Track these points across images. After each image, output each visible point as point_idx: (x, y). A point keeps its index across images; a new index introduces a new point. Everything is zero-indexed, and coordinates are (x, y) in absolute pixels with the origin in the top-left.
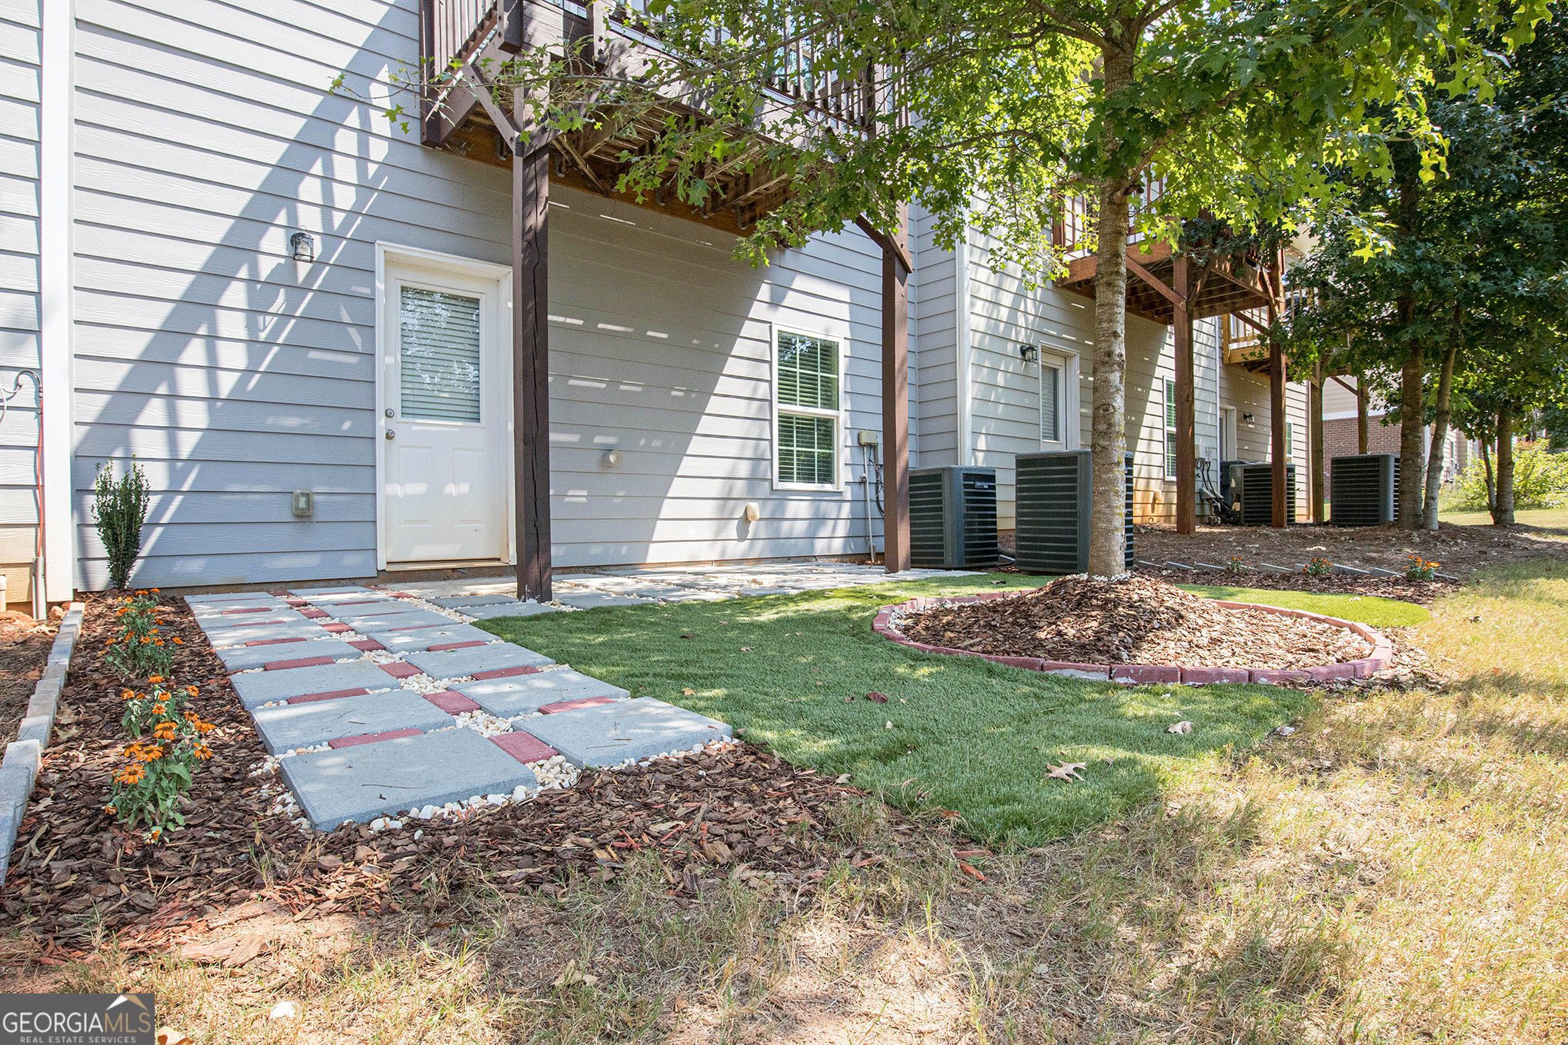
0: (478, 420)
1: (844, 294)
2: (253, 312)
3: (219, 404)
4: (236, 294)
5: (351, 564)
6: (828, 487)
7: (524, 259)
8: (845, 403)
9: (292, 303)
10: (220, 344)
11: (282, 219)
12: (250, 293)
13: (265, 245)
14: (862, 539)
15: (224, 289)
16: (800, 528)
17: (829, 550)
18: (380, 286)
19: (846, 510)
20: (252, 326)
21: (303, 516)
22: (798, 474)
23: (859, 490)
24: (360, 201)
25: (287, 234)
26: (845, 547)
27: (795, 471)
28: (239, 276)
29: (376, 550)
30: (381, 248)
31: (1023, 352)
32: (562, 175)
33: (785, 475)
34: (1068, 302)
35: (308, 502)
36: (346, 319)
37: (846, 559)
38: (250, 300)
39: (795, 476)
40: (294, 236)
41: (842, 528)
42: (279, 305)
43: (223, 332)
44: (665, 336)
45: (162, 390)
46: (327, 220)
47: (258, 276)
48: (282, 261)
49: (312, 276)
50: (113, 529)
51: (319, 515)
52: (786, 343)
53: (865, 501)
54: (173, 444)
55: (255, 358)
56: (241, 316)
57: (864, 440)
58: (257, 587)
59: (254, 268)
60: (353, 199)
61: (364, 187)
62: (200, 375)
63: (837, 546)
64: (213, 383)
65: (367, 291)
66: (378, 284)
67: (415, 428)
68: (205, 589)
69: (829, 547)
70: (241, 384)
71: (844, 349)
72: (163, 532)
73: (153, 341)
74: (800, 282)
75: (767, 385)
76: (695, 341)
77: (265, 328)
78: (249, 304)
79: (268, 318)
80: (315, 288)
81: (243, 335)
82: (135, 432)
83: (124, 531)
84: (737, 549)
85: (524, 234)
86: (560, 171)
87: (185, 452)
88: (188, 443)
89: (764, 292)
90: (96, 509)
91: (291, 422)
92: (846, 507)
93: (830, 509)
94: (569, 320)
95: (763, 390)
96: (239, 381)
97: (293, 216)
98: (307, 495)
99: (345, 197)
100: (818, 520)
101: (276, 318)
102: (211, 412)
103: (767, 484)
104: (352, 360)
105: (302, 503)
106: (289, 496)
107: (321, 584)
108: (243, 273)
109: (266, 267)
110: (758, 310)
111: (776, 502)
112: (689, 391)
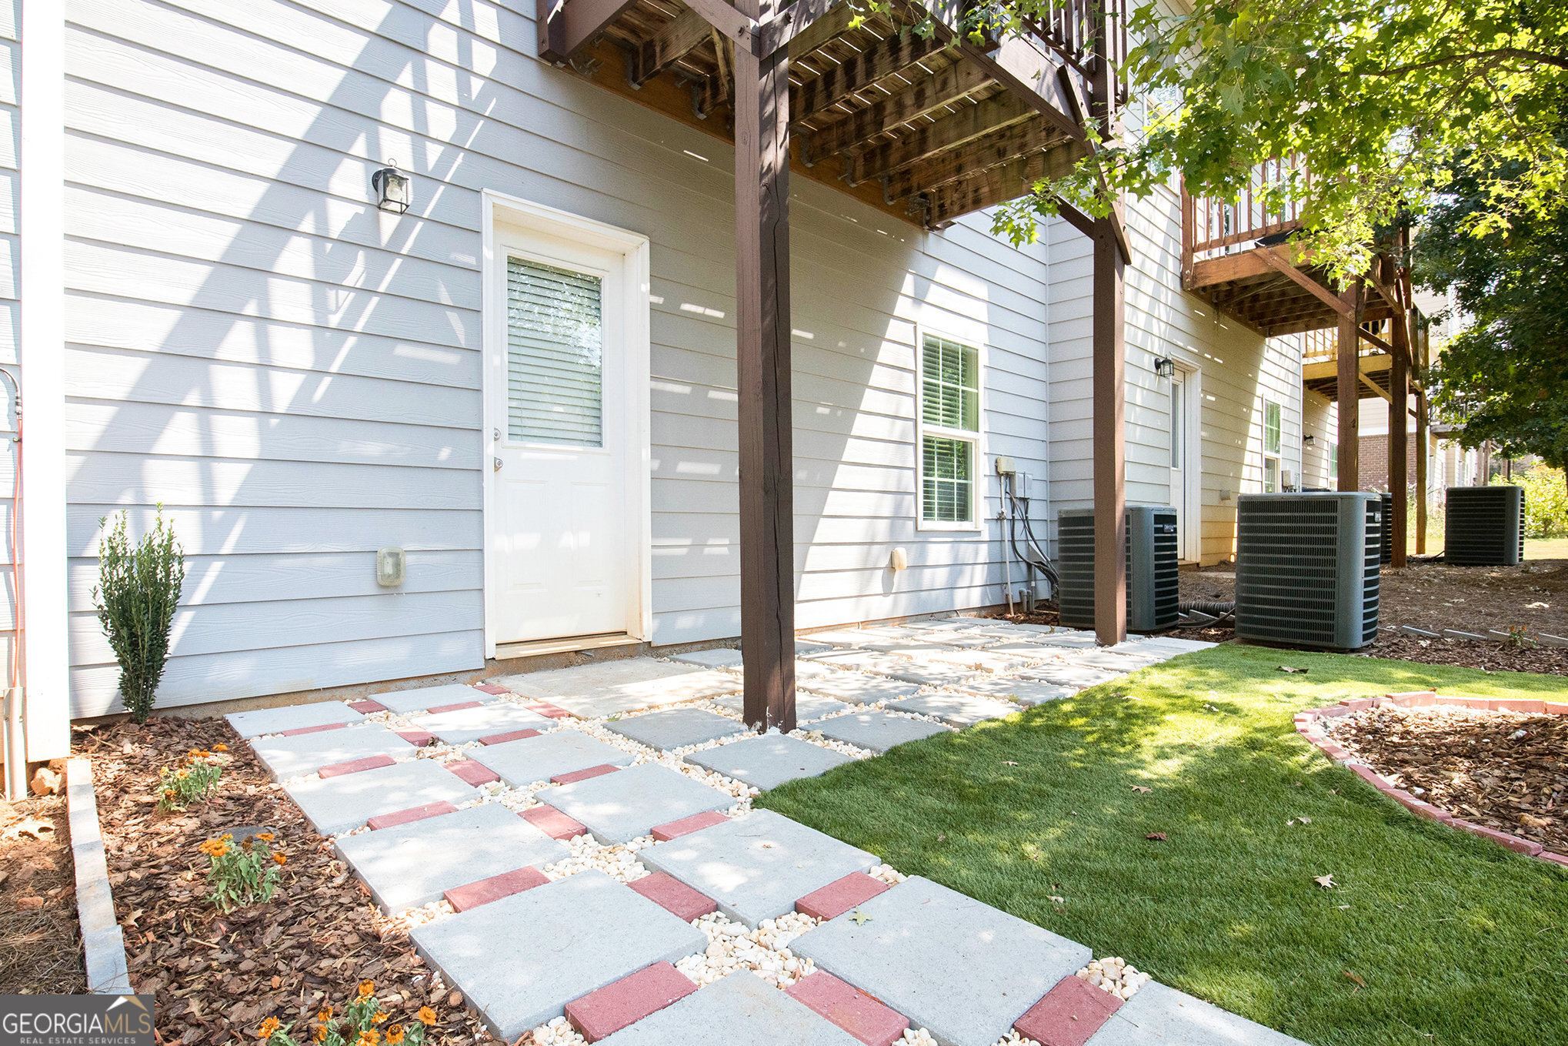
0: (600, 443)
1: (981, 290)
2: (322, 283)
3: (274, 421)
4: (297, 257)
5: (453, 653)
6: (965, 526)
7: (762, 213)
8: (984, 425)
9: (374, 273)
10: (275, 330)
11: (359, 148)
12: (317, 253)
13: (336, 186)
14: (998, 587)
15: (282, 247)
16: (941, 577)
17: (968, 603)
18: (488, 253)
19: (983, 553)
20: (319, 305)
21: (390, 586)
22: (940, 509)
23: (995, 526)
24: (462, 130)
25: (367, 171)
26: (984, 596)
27: (936, 506)
28: (303, 228)
29: (483, 630)
30: (490, 199)
31: (1158, 365)
32: (702, 116)
33: (928, 511)
34: (1192, 308)
35: (397, 566)
36: (445, 299)
37: (984, 613)
38: (317, 266)
39: (936, 512)
40: (377, 175)
41: (980, 575)
42: (356, 276)
43: (279, 312)
44: (810, 336)
45: (193, 399)
46: (419, 155)
47: (327, 230)
48: (361, 210)
49: (400, 234)
50: (130, 628)
51: (410, 583)
52: (931, 349)
53: (1002, 541)
54: (207, 483)
55: (323, 353)
56: (305, 288)
57: (1003, 469)
58: (328, 694)
59: (322, 219)
60: (453, 127)
61: (466, 111)
62: (248, 376)
63: (975, 598)
64: (264, 390)
65: (470, 261)
66: (485, 250)
67: (525, 455)
68: (255, 702)
69: (968, 598)
70: (305, 391)
71: (983, 359)
72: (194, 618)
73: (180, 323)
74: (943, 274)
75: (911, 400)
76: (841, 344)
77: (338, 308)
78: (317, 272)
79: (342, 293)
80: (404, 251)
81: (308, 318)
82: (151, 464)
83: (148, 628)
84: (881, 607)
85: (762, 176)
86: (701, 110)
87: (225, 496)
88: (229, 482)
89: (908, 284)
90: (100, 594)
91: (372, 449)
92: (984, 549)
93: (967, 552)
94: (709, 312)
95: (906, 408)
96: (302, 388)
97: (374, 144)
98: (395, 555)
99: (443, 123)
100: (957, 567)
101: (352, 295)
102: (263, 432)
103: (910, 524)
104: (452, 358)
105: (389, 569)
106: (371, 556)
107: (412, 683)
108: (308, 225)
109: (340, 218)
110: (903, 306)
111: (919, 545)
112: (834, 408)
